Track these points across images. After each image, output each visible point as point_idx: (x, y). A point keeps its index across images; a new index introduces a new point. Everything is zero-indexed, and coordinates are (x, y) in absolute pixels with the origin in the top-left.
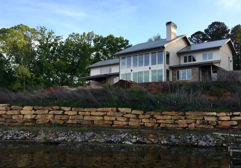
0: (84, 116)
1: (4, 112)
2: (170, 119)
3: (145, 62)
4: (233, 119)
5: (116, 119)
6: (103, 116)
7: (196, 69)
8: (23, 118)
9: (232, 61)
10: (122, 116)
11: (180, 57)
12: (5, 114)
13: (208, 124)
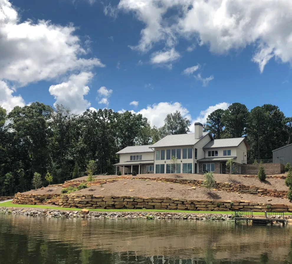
0: (148, 202)
1: (90, 200)
2: (203, 205)
3: (177, 155)
4: (240, 204)
5: (169, 205)
6: (161, 203)
7: (218, 164)
8: (106, 204)
9: (246, 156)
10: (173, 203)
11: (205, 152)
12: (91, 201)
13: (226, 208)
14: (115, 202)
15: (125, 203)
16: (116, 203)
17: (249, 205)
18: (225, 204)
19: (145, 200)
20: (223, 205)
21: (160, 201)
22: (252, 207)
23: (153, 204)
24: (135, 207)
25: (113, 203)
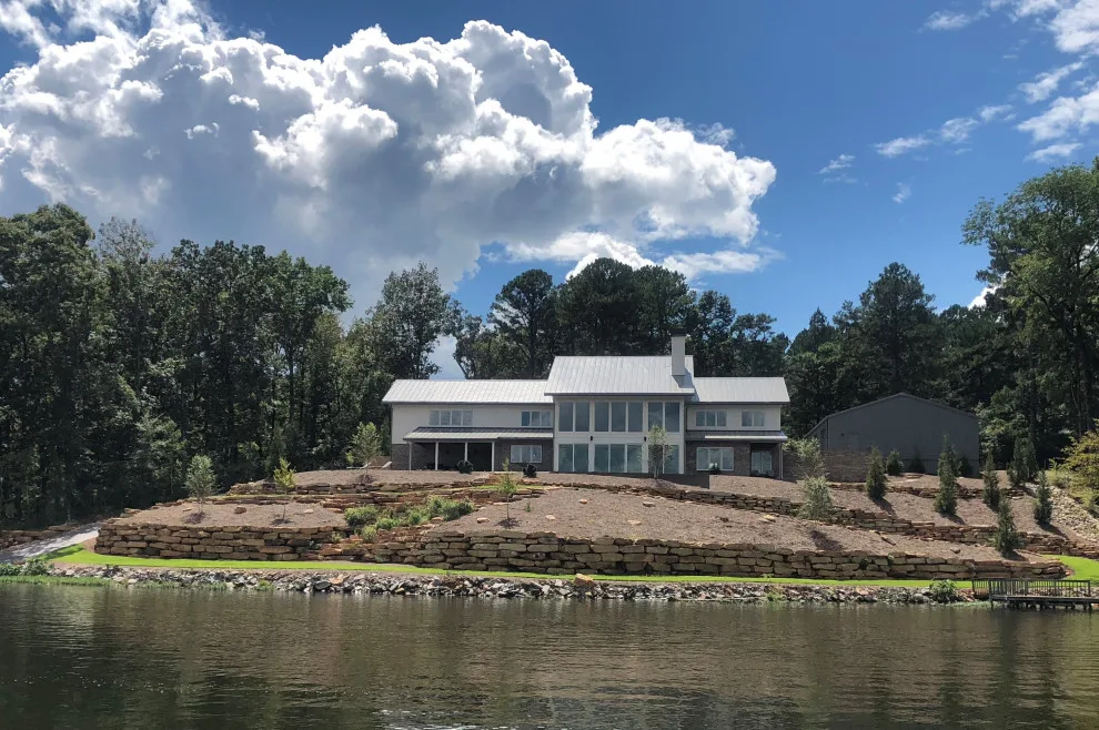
0: (704, 557)
1: (556, 548)
2: (830, 563)
5: (756, 563)
6: (736, 558)
7: (744, 449)
10: (764, 558)
12: (559, 552)
13: (880, 571)
14: (623, 554)
15: (648, 559)
16: (627, 559)
17: (926, 564)
18: (877, 562)
19: (698, 552)
20: (873, 563)
21: (734, 554)
22: (934, 568)
23: (717, 561)
24: (672, 570)
25: (620, 558)
